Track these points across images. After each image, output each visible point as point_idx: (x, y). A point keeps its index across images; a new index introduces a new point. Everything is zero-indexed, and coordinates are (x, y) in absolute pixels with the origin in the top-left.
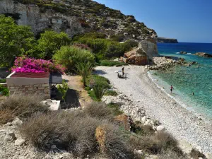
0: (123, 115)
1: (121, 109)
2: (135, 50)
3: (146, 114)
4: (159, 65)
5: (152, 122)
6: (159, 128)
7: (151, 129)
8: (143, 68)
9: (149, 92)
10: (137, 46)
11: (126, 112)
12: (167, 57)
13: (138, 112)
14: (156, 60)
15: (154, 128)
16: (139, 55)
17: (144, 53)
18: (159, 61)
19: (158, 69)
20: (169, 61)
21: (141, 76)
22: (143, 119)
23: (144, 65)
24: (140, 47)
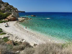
0: (10, 41)
1: (9, 39)
2: (10, 16)
3: (19, 38)
5: (21, 40)
6: (24, 41)
9: (18, 30)
10: (11, 14)
11: (11, 39)
12: (22, 17)
13: (16, 38)
14: (19, 19)
15: (22, 42)
16: (12, 17)
17: (14, 17)
18: (20, 19)
19: (20, 22)
20: (23, 19)
21: (14, 25)
22: (18, 40)
23: (15, 21)
24: (12, 14)
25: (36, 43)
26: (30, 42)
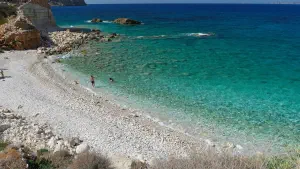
0: (8, 148)
1: (5, 138)
2: (11, 22)
3: (54, 132)
4: (62, 45)
5: (66, 143)
6: (79, 149)
7: (66, 155)
8: (34, 55)
9: (53, 94)
10: (14, 14)
11: (16, 141)
12: (72, 30)
13: (39, 133)
14: (54, 36)
15: (71, 152)
16: (20, 31)
17: (31, 27)
18: (61, 37)
19: (60, 52)
20: (78, 36)
21: (32, 68)
22: (51, 142)
23: (36, 48)
24: (20, 16)
25: (140, 158)
26: (110, 155)
